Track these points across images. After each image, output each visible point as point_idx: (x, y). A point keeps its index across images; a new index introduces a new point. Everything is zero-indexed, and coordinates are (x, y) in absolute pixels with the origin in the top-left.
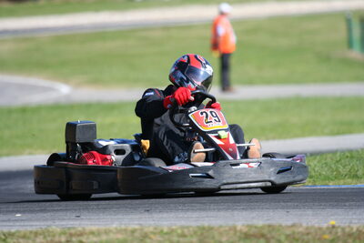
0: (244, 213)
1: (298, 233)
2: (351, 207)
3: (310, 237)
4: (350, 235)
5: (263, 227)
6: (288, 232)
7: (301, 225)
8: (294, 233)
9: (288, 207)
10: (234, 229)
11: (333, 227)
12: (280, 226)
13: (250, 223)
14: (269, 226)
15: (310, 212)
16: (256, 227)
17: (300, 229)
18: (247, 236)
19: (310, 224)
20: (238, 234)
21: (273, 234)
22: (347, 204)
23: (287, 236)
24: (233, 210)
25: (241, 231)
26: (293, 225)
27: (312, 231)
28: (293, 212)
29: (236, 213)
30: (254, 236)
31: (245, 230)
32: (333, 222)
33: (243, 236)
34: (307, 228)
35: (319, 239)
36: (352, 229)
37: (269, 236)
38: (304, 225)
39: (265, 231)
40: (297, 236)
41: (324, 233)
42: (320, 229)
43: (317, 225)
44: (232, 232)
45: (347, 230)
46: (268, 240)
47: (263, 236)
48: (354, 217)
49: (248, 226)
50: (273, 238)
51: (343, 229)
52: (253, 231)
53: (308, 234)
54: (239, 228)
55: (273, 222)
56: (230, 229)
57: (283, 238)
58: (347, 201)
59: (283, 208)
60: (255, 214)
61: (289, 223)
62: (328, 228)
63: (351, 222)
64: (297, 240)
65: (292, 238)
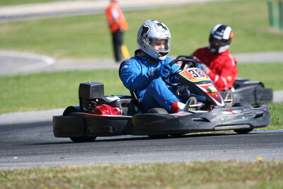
0: (191, 153)
1: (234, 167)
2: (274, 147)
3: (243, 170)
4: (274, 168)
5: (205, 164)
6: (225, 166)
7: (235, 161)
8: (230, 167)
9: (225, 148)
10: (184, 165)
11: (260, 162)
12: (219, 162)
13: (196, 160)
14: (211, 162)
15: (242, 151)
16: (200, 163)
17: (235, 164)
18: (193, 170)
19: (242, 160)
20: (187, 169)
21: (214, 168)
22: (271, 144)
23: (225, 170)
25: (189, 167)
26: (229, 161)
27: (244, 165)
28: (228, 151)
29: (185, 153)
30: (199, 170)
31: (192, 165)
32: (260, 158)
33: (190, 170)
34: (240, 163)
35: (250, 171)
36: (275, 163)
37: (211, 169)
38: (238, 161)
39: (208, 166)
40: (232, 170)
41: (253, 167)
42: (250, 163)
43: (247, 161)
44: (182, 167)
45: (271, 164)
46: (210, 173)
47: (206, 170)
48: (277, 154)
49: (194, 162)
50: (214, 171)
51: (268, 164)
52: (198, 166)
53: (241, 168)
54: (187, 164)
55: (213, 159)
56: (180, 165)
57: (221, 171)
58: (270, 142)
59: (221, 148)
60: (199, 153)
61: (227, 160)
62: (256, 163)
63: (274, 158)
64: (233, 173)
65: (229, 171)
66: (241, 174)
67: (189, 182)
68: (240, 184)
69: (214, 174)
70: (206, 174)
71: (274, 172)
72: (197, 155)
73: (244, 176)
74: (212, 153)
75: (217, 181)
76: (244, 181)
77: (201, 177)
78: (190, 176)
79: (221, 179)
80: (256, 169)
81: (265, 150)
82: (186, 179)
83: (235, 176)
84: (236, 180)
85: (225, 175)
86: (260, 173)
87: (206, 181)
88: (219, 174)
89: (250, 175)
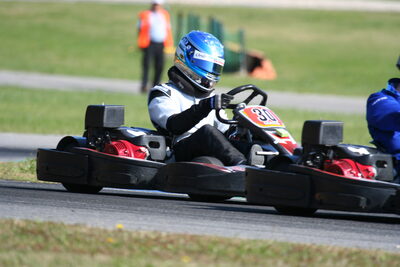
0: (25, 208)
1: (81, 234)
2: (142, 212)
3: (93, 239)
4: (137, 241)
5: (42, 224)
6: (70, 232)
7: (84, 225)
8: (76, 232)
9: (75, 207)
10: (11, 222)
11: (120, 230)
12: (62, 224)
13: (30, 219)
14: (50, 223)
15: (97, 213)
16: (35, 223)
17: (84, 230)
18: (23, 232)
19: (95, 226)
20: (15, 228)
21: (54, 232)
22: (139, 208)
23: (69, 236)
24: (13, 203)
25: (18, 227)
26: (76, 225)
27: (96, 233)
28: (78, 211)
29: (16, 206)
30: (32, 232)
31: (22, 224)
32: (120, 226)
33: (19, 231)
34: (92, 229)
35: (103, 243)
36: (139, 234)
37: (48, 233)
38: (89, 226)
39: (45, 228)
40: (79, 237)
41: (109, 236)
42: (105, 231)
43: (102, 228)
44: (8, 227)
45: (134, 235)
46: (46, 238)
47: (42, 233)
48: (145, 223)
49: (27, 221)
50: (53, 235)
51: (130, 234)
52: (31, 227)
53: (91, 236)
54: (16, 222)
55: (55, 220)
56: (7, 222)
57: (63, 238)
58: (139, 206)
59: (68, 206)
60: (36, 210)
61: (72, 223)
62: (114, 232)
63: (140, 228)
64: (78, 241)
65: (73, 238)
66: (89, 244)
67: (15, 247)
68: (86, 258)
69: (52, 240)
70: (40, 239)
71: (136, 247)
72: (33, 211)
73: (93, 246)
74: (55, 210)
75: (56, 250)
76: (93, 253)
77: (33, 243)
78: (17, 240)
79: (61, 247)
80: (112, 240)
81: (129, 215)
82: (11, 243)
83: (81, 246)
84: (82, 252)
85: (67, 243)
86: (116, 245)
87: (39, 248)
88: (59, 241)
89: (102, 247)
